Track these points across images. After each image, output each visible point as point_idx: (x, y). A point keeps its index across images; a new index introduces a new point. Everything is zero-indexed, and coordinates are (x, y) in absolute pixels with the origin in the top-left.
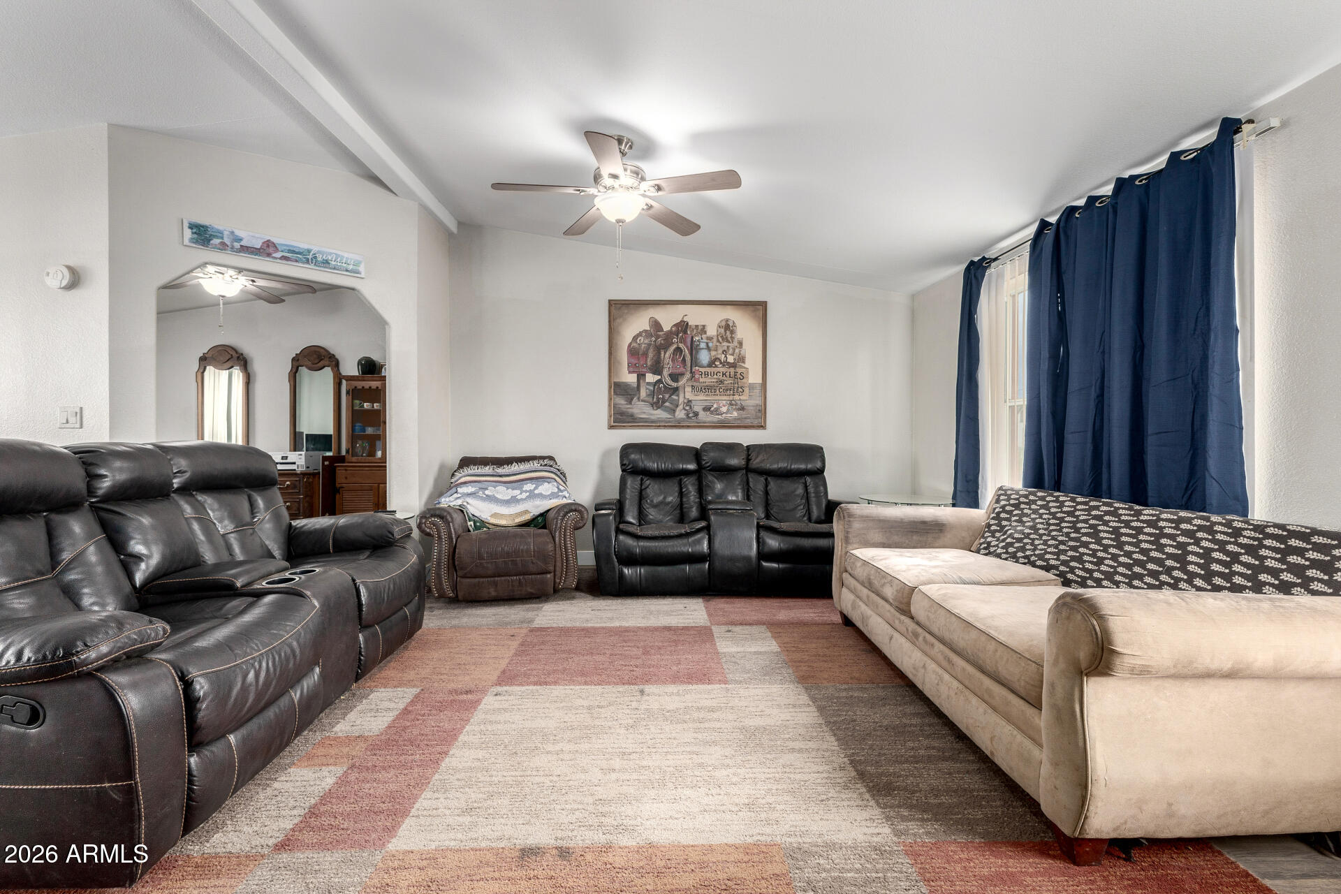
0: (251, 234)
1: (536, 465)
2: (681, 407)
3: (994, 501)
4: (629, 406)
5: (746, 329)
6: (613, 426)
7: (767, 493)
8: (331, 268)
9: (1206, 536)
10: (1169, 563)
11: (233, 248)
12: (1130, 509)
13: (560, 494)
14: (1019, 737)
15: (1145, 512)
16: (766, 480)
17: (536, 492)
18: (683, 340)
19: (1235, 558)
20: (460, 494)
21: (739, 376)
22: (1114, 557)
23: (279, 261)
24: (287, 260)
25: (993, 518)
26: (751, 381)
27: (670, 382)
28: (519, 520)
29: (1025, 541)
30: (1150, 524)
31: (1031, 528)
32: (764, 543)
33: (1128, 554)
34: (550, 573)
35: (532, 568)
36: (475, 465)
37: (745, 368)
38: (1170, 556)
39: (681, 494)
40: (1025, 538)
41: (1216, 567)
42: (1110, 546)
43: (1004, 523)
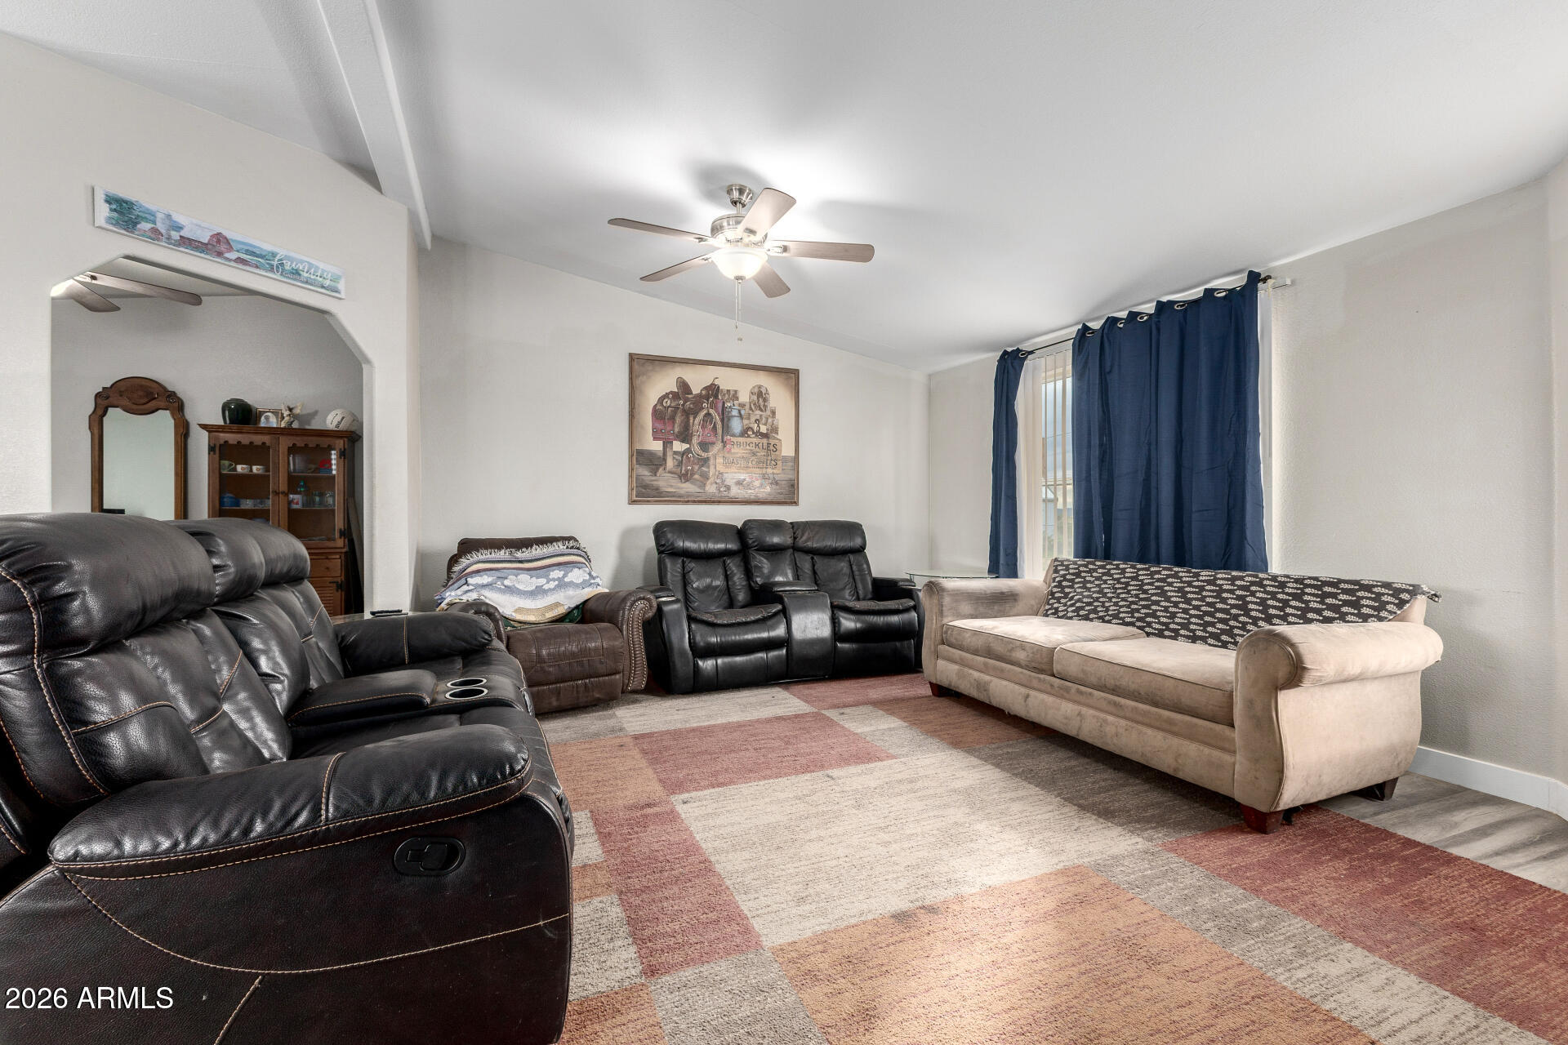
0: (195, 221)
1: (562, 547)
2: (711, 480)
3: (1051, 572)
4: (654, 478)
5: (779, 398)
6: (634, 501)
7: (815, 573)
8: (303, 282)
9: (1258, 589)
10: (1234, 611)
11: (169, 238)
12: (1189, 572)
13: (592, 581)
14: (1207, 750)
15: (1202, 573)
16: (812, 558)
17: (566, 580)
18: (713, 406)
19: (1286, 603)
20: (472, 585)
21: (772, 448)
22: (1185, 611)
23: (232, 264)
24: (246, 265)
25: (1055, 587)
26: (784, 453)
27: (700, 453)
28: (550, 615)
29: (1096, 604)
30: (1209, 582)
31: (1098, 592)
32: (839, 623)
33: (1197, 608)
34: (619, 673)
35: (602, 669)
36: (486, 549)
37: (778, 439)
38: (1233, 606)
39: (727, 578)
40: (1095, 601)
41: (1272, 611)
42: (1180, 602)
43: (1067, 590)
